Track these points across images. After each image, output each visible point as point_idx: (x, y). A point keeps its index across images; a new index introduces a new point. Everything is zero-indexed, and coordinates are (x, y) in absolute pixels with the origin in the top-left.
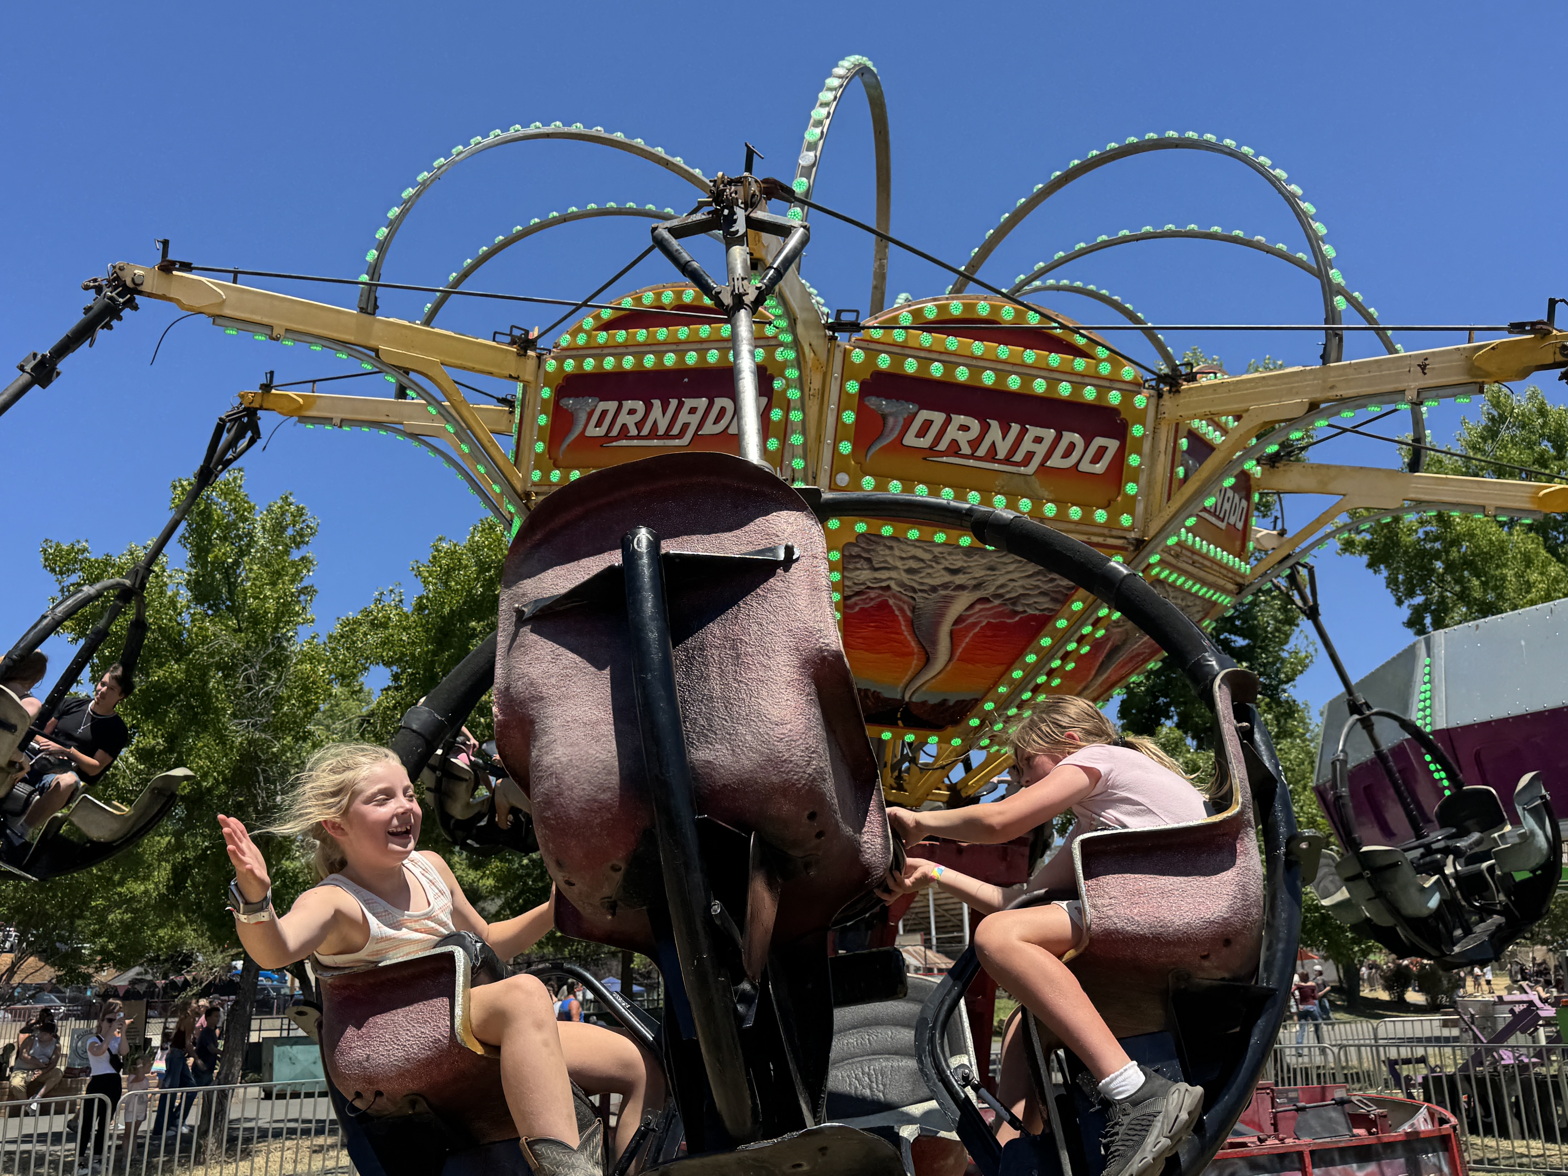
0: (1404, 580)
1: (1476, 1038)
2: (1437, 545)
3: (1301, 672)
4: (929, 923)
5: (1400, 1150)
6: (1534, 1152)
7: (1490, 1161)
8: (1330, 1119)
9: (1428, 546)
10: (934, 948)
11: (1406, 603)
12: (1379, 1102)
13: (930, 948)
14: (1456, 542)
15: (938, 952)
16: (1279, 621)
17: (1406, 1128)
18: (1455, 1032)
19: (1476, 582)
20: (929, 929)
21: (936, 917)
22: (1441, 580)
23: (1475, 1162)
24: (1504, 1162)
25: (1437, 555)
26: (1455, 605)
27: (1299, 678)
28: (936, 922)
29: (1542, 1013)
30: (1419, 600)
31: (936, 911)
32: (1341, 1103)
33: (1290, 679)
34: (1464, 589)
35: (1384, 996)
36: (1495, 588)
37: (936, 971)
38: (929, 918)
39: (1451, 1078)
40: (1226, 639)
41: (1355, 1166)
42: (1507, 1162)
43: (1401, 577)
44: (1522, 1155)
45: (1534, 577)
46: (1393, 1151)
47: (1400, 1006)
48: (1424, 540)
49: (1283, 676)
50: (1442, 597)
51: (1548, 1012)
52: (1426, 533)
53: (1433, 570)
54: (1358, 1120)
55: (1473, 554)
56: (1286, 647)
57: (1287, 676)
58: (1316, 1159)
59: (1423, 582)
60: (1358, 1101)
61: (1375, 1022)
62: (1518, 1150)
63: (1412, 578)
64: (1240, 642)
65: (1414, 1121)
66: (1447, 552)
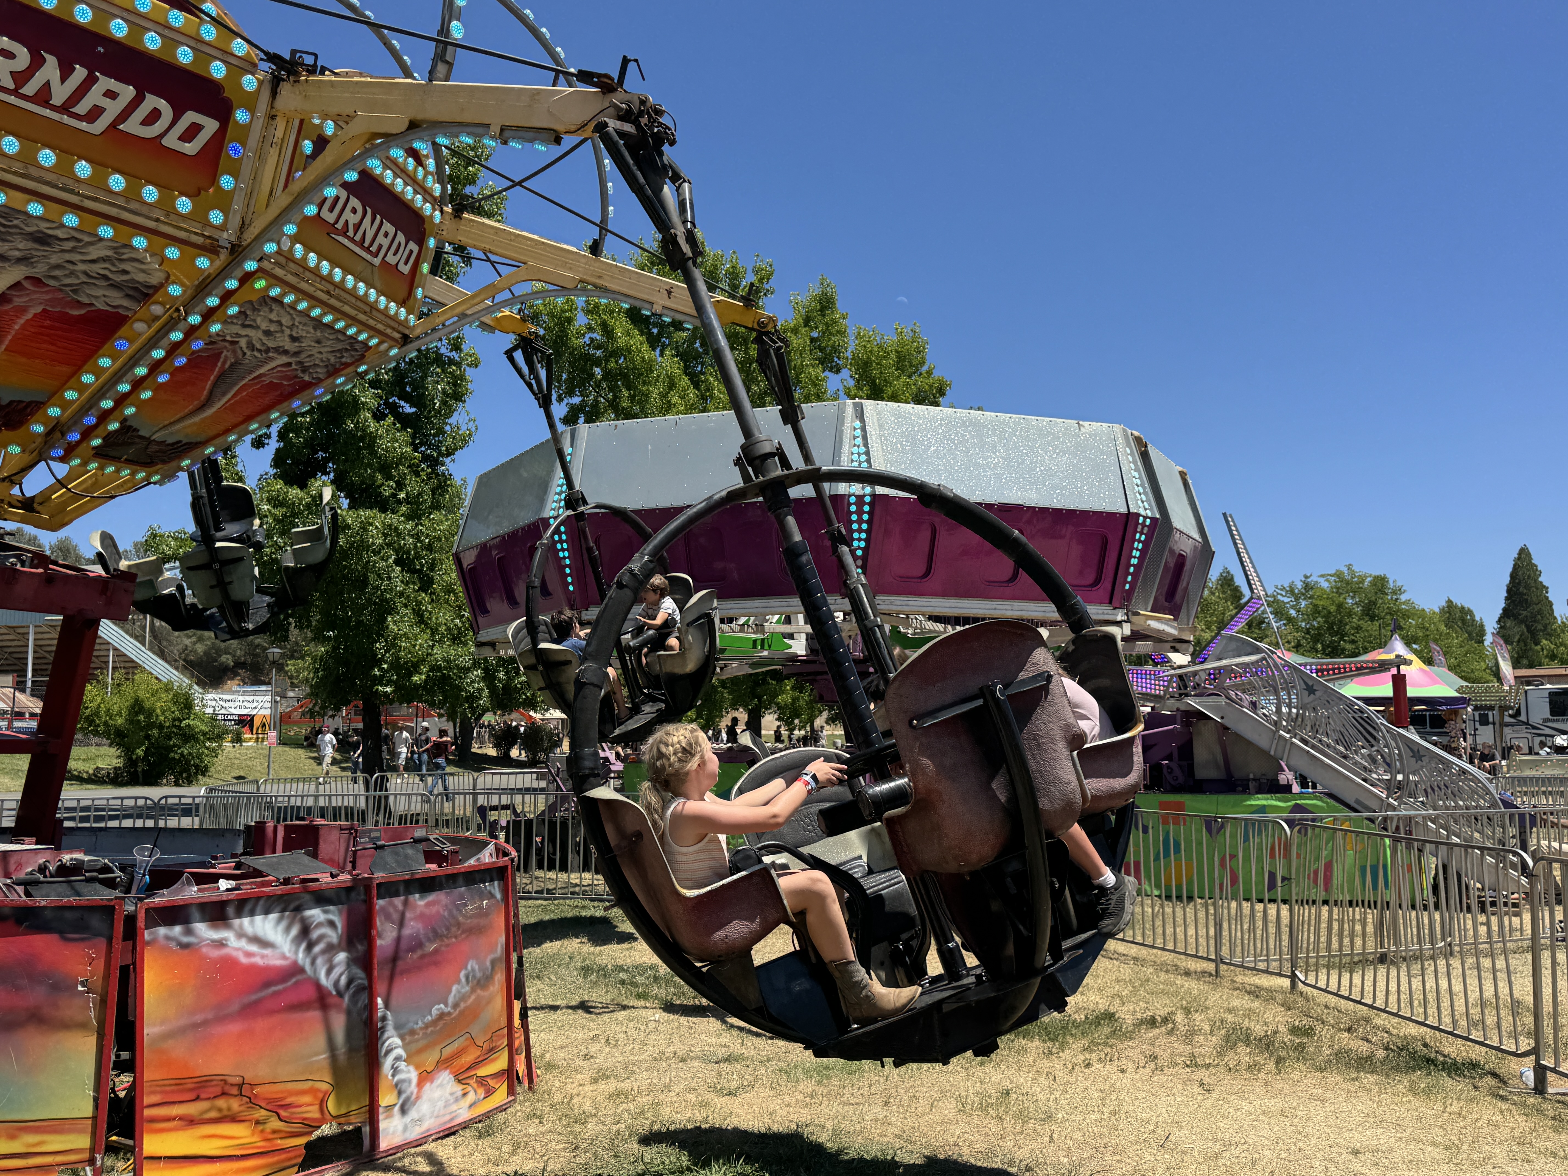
0: (566, 380)
1: (558, 788)
2: (599, 353)
3: (461, 448)
4: (26, 664)
5: (461, 880)
6: (585, 883)
7: (549, 891)
8: (406, 856)
9: (592, 351)
10: (28, 691)
11: (566, 401)
12: (453, 841)
13: (23, 691)
14: (615, 353)
15: (33, 695)
16: (448, 396)
17: (472, 862)
18: (543, 784)
19: (626, 393)
20: (26, 671)
21: (34, 658)
22: (598, 385)
23: (536, 892)
24: (560, 891)
25: (597, 362)
26: (605, 411)
27: (458, 453)
28: (34, 664)
29: (613, 768)
30: (576, 400)
31: (35, 652)
32: (417, 841)
33: (449, 454)
34: (615, 397)
35: (492, 752)
36: (640, 402)
37: (27, 716)
38: (27, 658)
39: (529, 822)
40: (394, 403)
41: (417, 896)
42: (563, 891)
43: (564, 376)
44: (576, 885)
45: (675, 399)
46: (454, 882)
47: (505, 761)
48: (589, 345)
49: (444, 448)
50: (596, 401)
51: (618, 766)
52: (592, 340)
53: (593, 374)
54: (431, 856)
55: (627, 368)
56: (449, 421)
57: (447, 450)
58: (382, 890)
59: (582, 384)
60: (436, 839)
61: (476, 774)
62: (574, 882)
63: (574, 378)
64: (409, 409)
65: (480, 856)
66: (607, 361)
